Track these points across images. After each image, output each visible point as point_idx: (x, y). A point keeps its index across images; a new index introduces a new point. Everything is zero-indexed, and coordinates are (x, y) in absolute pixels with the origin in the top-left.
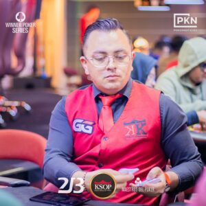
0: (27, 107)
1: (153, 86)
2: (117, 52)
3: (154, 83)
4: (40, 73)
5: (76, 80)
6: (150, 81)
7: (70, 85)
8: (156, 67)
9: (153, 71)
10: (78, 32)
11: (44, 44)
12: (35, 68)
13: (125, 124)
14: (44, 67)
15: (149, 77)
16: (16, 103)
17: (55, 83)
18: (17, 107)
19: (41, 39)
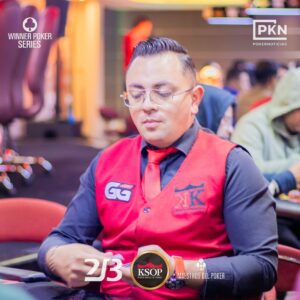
0: (47, 165)
1: (230, 134)
2: (158, 86)
3: (231, 129)
4: (65, 115)
5: (118, 125)
6: (225, 127)
7: (109, 133)
8: (234, 106)
9: (229, 113)
10: (120, 55)
11: (71, 73)
12: (58, 108)
13: (177, 191)
14: (71, 107)
15: (223, 122)
16: (31, 160)
17: (87, 130)
18: (31, 165)
19: (66, 66)
